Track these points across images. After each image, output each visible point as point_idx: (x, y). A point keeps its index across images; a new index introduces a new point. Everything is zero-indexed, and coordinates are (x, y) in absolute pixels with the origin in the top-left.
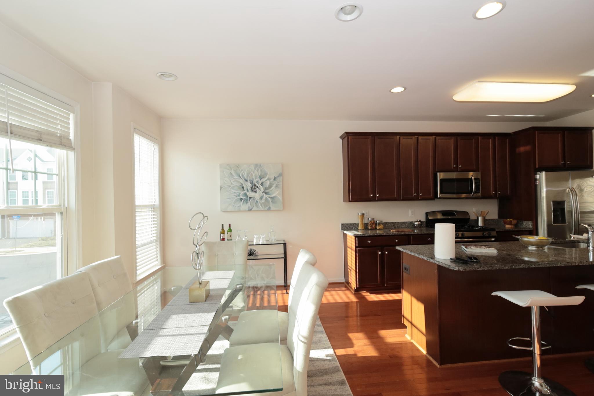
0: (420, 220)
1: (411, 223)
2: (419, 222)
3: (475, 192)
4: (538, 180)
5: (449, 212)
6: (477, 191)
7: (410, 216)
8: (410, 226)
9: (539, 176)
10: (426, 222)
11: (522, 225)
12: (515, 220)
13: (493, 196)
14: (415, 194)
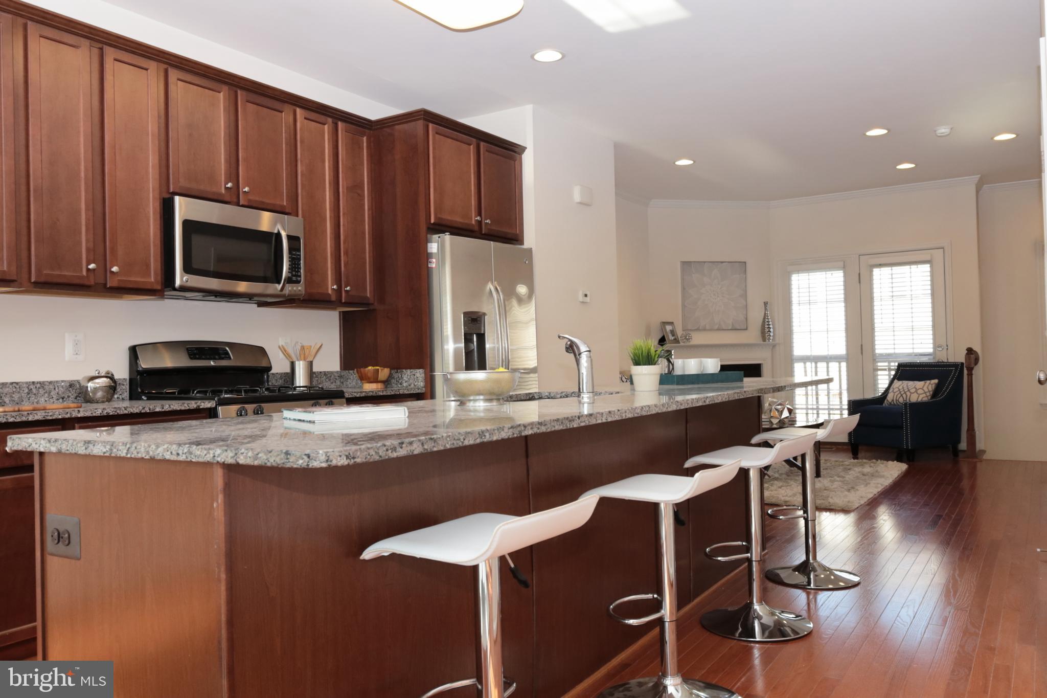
1: (73, 384)
2: (103, 380)
3: (289, 280)
4: (434, 255)
5: (209, 348)
6: (293, 275)
7: (67, 359)
8: (66, 396)
9: (436, 244)
10: (131, 380)
11: (400, 381)
12: (386, 369)
13: (333, 298)
14: (92, 266)
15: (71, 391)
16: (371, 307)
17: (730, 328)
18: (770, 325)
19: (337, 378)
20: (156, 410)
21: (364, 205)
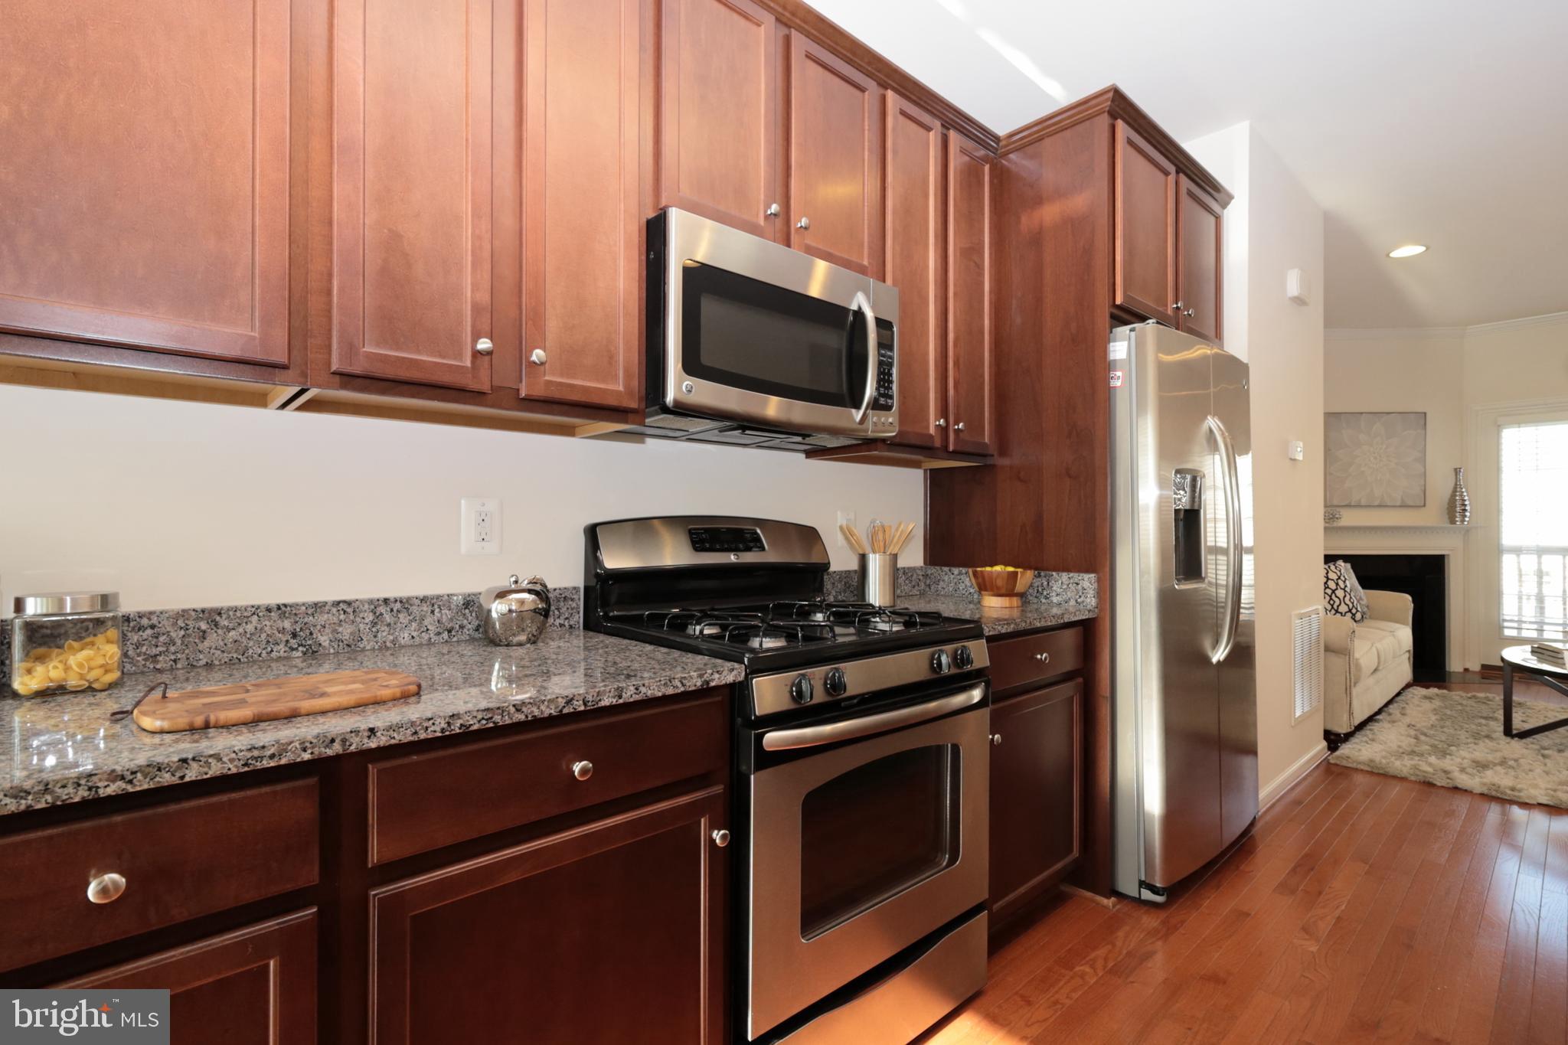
0: (533, 582)
1: (470, 603)
2: (525, 596)
3: (875, 405)
4: (1118, 366)
5: (727, 529)
6: (880, 395)
7: (463, 550)
8: (457, 626)
9: (1125, 344)
10: (586, 589)
11: (1045, 593)
12: (1029, 572)
13: (938, 443)
14: (484, 344)
15: (469, 615)
16: (990, 461)
17: (1398, 504)
18: (1465, 500)
19: (921, 578)
20: (603, 704)
21: (983, 283)
